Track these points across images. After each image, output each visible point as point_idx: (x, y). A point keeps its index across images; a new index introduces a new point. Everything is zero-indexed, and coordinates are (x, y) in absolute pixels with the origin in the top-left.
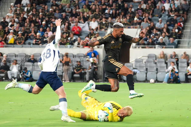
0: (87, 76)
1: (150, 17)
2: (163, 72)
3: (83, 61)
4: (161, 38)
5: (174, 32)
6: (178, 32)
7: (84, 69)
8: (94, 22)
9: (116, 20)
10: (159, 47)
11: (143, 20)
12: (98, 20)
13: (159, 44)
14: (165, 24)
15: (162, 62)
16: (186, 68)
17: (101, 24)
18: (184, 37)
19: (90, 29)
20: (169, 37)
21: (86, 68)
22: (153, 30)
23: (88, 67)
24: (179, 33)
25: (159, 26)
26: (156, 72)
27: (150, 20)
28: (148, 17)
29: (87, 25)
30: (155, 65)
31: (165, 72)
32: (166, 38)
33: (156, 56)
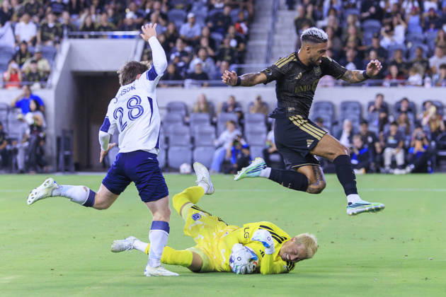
0: (20, 159)
1: (164, 9)
2: (208, 146)
3: (7, 121)
4: (196, 61)
5: (226, 46)
6: (238, 46)
7: (10, 141)
8: (27, 22)
9: (79, 17)
10: (192, 84)
11: (148, 19)
12: (36, 19)
13: (193, 76)
14: (202, 29)
15: (203, 121)
16: (264, 136)
17: (43, 28)
18: (251, 58)
19: (16, 41)
20: (215, 59)
21: (16, 139)
22: (175, 42)
23: (20, 137)
24: (239, 50)
25: (190, 32)
26: (191, 146)
27: (164, 16)
28: (160, 9)
29: (10, 31)
30: (186, 129)
31: (212, 146)
32: (209, 63)
33: (186, 108)
